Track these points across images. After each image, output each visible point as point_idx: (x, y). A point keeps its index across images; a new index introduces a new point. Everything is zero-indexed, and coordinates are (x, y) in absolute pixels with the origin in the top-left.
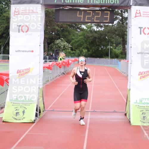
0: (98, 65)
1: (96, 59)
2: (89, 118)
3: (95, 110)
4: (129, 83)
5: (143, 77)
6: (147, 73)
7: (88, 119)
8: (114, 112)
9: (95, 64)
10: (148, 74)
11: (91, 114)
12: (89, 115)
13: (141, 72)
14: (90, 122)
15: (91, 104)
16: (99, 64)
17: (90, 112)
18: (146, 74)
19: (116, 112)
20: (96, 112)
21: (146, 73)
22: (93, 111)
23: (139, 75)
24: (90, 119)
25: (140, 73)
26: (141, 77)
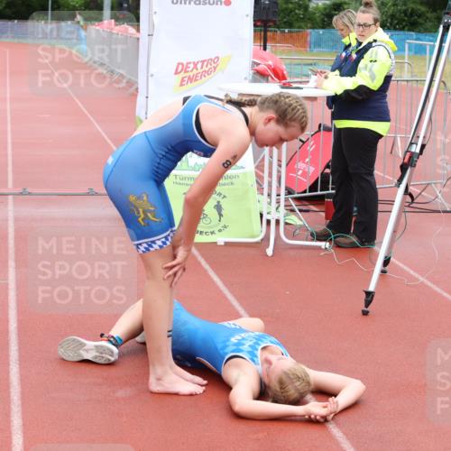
0: (16, 41)
1: (10, 23)
2: (11, 215)
3: (29, 190)
4: (140, 99)
5: (191, 80)
6: (202, 68)
7: (7, 220)
8: (88, 194)
9: (8, 37)
10: (205, 68)
11: (15, 201)
12: (11, 207)
13: (183, 65)
14: (17, 231)
15: (10, 168)
16: (18, 38)
17: (10, 197)
18: (200, 70)
19: (97, 194)
20: (30, 194)
21: (199, 66)
22: (21, 194)
23: (176, 73)
24: (16, 220)
25: (181, 68)
26: (183, 80)
